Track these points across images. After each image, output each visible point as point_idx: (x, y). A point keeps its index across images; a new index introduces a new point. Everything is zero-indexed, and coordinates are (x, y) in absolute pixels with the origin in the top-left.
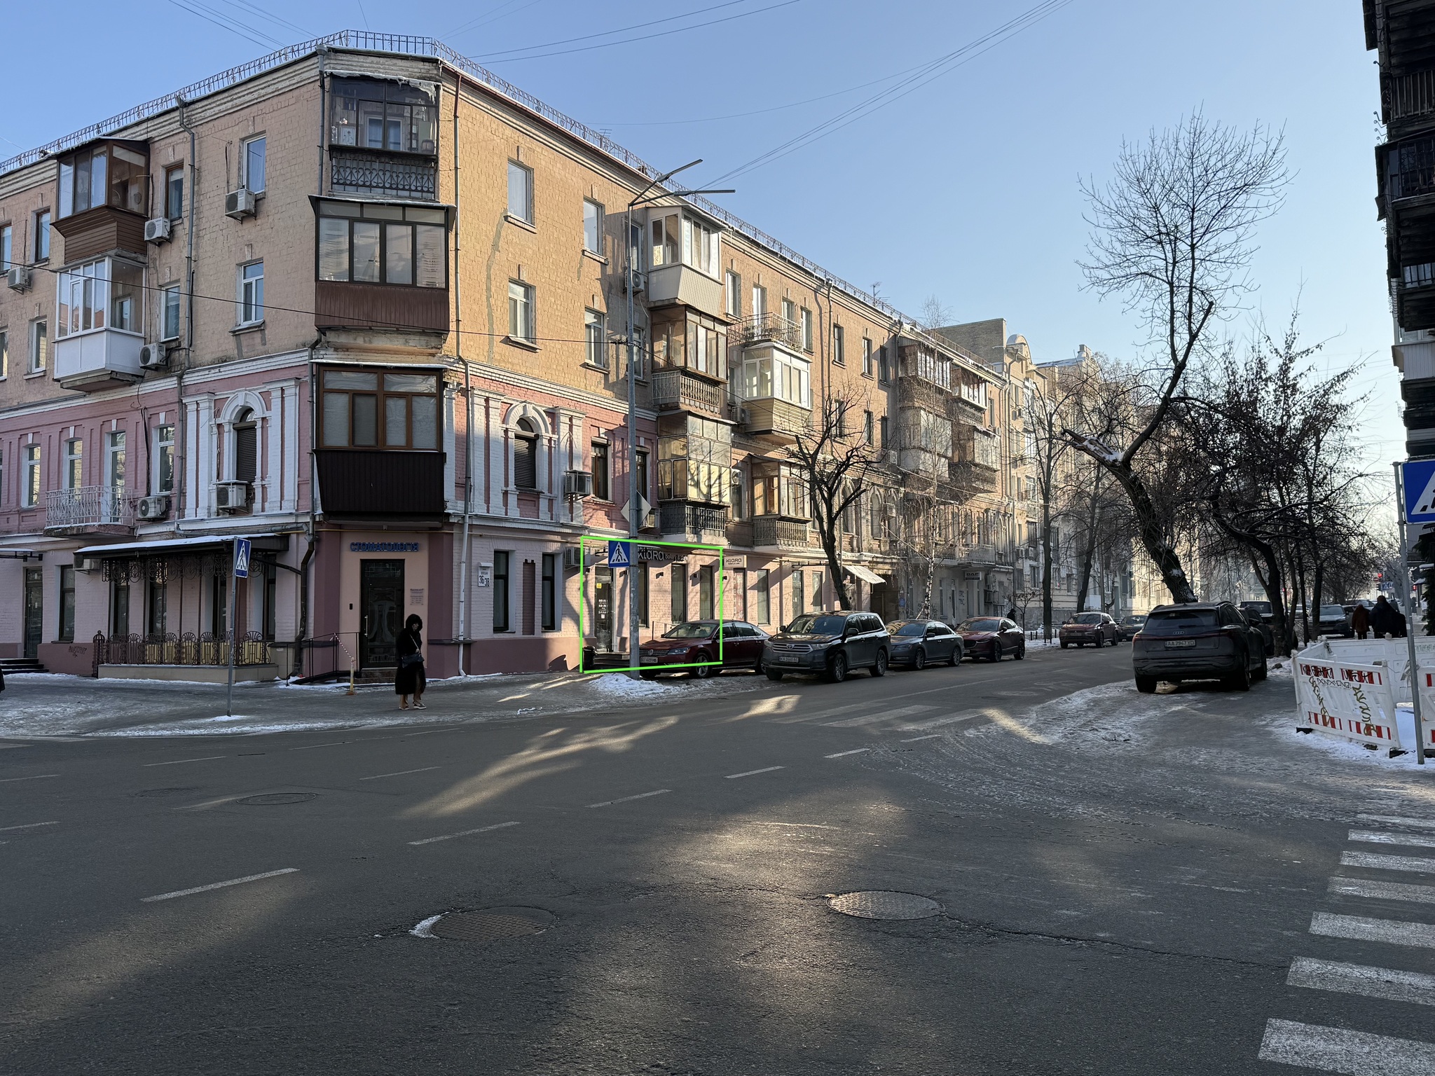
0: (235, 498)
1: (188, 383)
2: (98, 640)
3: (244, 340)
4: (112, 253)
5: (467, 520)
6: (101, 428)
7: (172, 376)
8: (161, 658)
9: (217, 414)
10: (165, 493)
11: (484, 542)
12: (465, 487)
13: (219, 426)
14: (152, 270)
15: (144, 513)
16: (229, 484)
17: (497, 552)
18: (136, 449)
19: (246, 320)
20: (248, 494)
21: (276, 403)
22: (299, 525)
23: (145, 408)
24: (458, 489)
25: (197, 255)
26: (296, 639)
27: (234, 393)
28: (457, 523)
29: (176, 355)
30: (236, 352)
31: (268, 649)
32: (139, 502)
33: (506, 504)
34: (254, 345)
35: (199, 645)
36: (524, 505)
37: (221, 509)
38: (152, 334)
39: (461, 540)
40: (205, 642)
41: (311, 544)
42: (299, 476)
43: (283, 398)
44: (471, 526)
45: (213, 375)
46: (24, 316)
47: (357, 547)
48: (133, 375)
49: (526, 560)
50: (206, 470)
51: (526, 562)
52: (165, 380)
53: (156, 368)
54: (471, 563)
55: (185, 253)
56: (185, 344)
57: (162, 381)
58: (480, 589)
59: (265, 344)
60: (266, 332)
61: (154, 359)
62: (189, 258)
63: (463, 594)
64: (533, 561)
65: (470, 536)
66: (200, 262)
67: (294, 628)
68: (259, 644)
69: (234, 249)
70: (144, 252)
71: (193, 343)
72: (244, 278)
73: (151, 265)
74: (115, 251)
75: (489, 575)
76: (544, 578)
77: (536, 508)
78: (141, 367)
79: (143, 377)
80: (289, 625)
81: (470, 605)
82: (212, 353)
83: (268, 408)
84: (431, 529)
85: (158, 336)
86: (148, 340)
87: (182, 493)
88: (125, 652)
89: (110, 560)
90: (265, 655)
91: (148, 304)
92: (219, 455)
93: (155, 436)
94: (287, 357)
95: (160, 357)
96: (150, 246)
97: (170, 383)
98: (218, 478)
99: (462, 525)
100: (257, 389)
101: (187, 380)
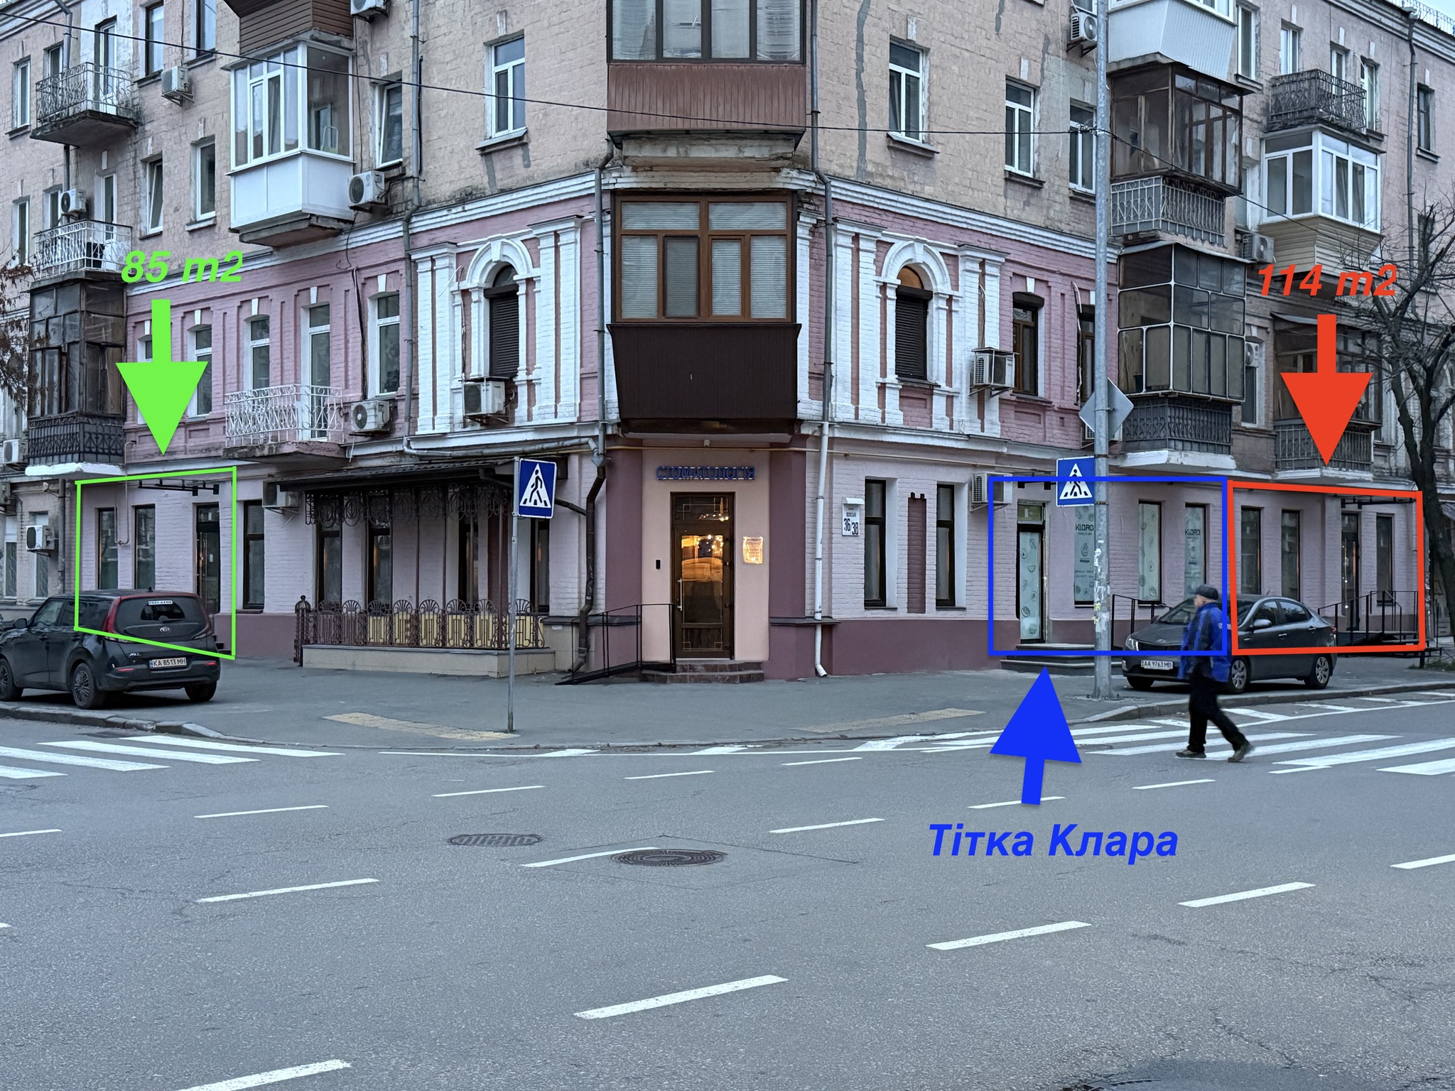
0: (491, 400)
1: (418, 230)
2: (302, 609)
3: (499, 161)
4: (306, 36)
5: (826, 430)
6: (295, 300)
7: (395, 221)
8: (391, 637)
9: (461, 276)
10: (387, 394)
11: (852, 467)
12: (824, 379)
13: (465, 293)
14: (361, 60)
15: (361, 423)
16: (481, 380)
17: (869, 482)
18: (346, 330)
19: (499, 129)
20: (508, 395)
21: (547, 256)
22: (583, 440)
23: (358, 269)
24: (813, 381)
25: (427, 33)
26: (581, 612)
27: (483, 243)
28: (812, 436)
29: (398, 188)
30: (486, 179)
31: (541, 625)
32: (353, 408)
33: (882, 404)
34: (512, 167)
35: (444, 619)
36: (909, 406)
37: (471, 417)
38: (364, 157)
39: (817, 463)
40: (452, 614)
41: (602, 471)
42: (581, 366)
43: (557, 248)
44: (831, 440)
45: (455, 215)
46: (183, 138)
47: (666, 473)
48: (339, 220)
49: (913, 494)
50: (447, 360)
51: (912, 498)
52: (385, 227)
53: (372, 208)
54: (831, 498)
55: (409, 31)
56: (411, 171)
57: (381, 229)
58: (846, 540)
59: (528, 166)
60: (530, 147)
61: (369, 194)
62: (415, 38)
63: (819, 547)
64: (922, 495)
65: (831, 457)
66: (431, 43)
67: (576, 596)
68: (528, 618)
69: (479, 20)
70: (350, 34)
71: (424, 169)
72: (496, 65)
73: (360, 52)
74: (310, 33)
75: (859, 518)
76: (940, 524)
77: (927, 411)
78: (351, 208)
79: (352, 222)
80: (569, 590)
81: (830, 563)
82: (451, 182)
83: (536, 264)
84: (773, 445)
85: (372, 159)
86: (359, 167)
87: (414, 396)
88: (340, 627)
89: (316, 493)
90: (537, 636)
91: (357, 113)
92: (466, 337)
93: (372, 310)
94: (563, 184)
95: (378, 192)
96: (359, 23)
97: (393, 230)
98: (464, 370)
99: (818, 440)
100: (519, 235)
101: (416, 225)
